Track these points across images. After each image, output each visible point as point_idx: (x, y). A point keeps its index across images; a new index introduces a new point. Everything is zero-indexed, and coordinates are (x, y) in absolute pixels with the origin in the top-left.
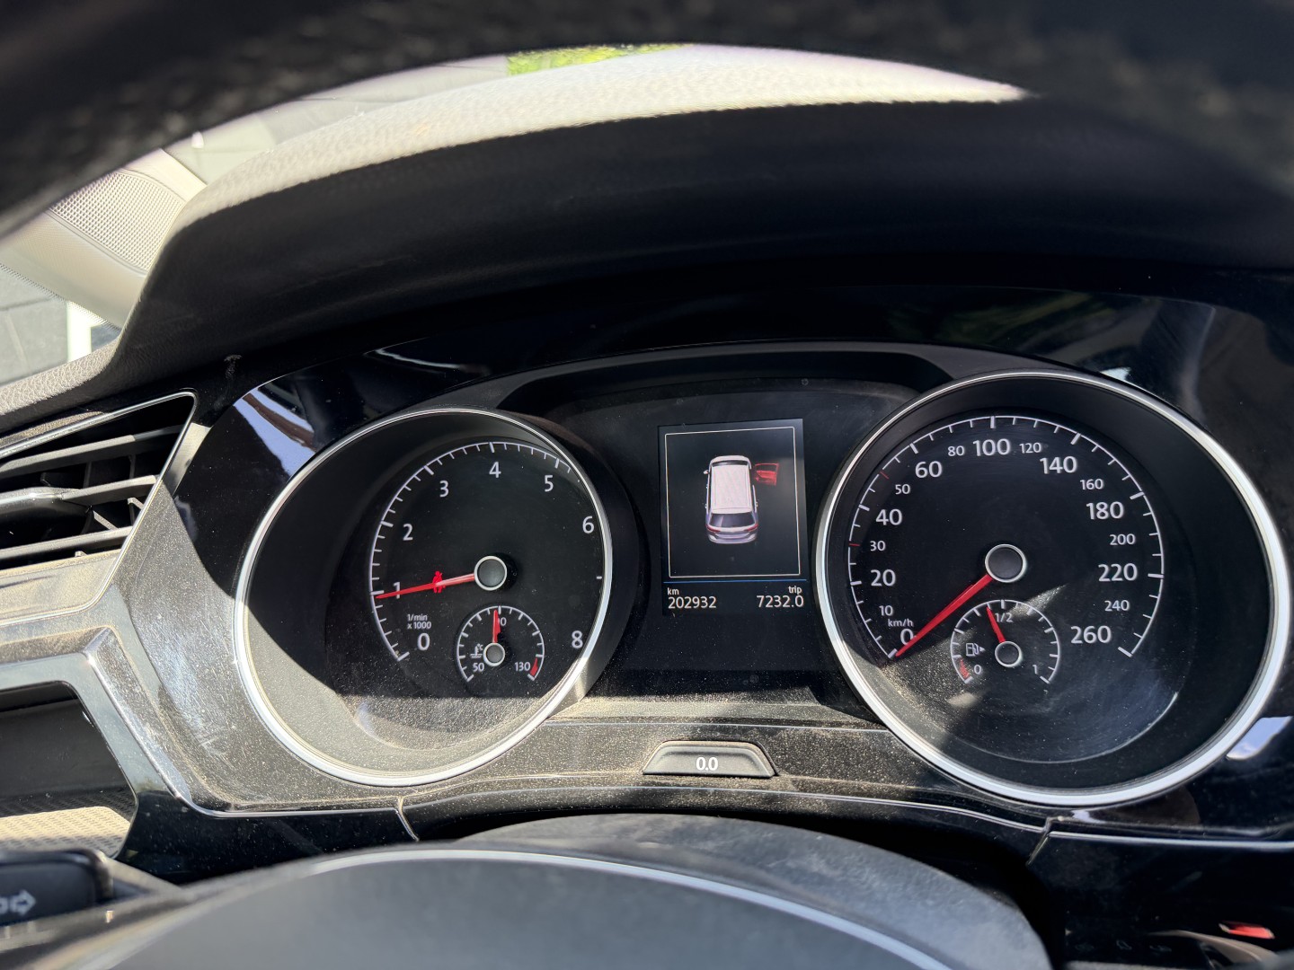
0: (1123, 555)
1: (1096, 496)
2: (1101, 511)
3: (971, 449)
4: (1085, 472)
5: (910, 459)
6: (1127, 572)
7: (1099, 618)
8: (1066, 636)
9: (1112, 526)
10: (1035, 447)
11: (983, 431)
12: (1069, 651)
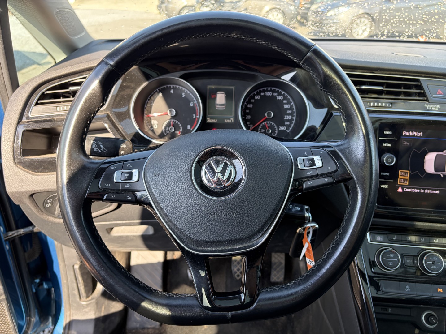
0: (289, 114)
1: (285, 104)
2: (286, 106)
3: (265, 94)
4: (284, 99)
5: (254, 95)
6: (289, 117)
7: (284, 125)
8: (278, 128)
9: (288, 109)
10: (275, 94)
11: (267, 91)
12: (279, 131)
